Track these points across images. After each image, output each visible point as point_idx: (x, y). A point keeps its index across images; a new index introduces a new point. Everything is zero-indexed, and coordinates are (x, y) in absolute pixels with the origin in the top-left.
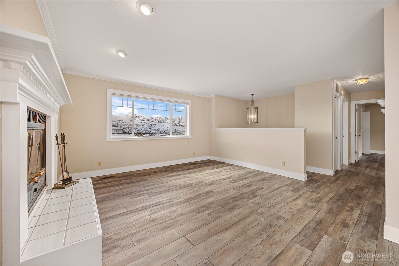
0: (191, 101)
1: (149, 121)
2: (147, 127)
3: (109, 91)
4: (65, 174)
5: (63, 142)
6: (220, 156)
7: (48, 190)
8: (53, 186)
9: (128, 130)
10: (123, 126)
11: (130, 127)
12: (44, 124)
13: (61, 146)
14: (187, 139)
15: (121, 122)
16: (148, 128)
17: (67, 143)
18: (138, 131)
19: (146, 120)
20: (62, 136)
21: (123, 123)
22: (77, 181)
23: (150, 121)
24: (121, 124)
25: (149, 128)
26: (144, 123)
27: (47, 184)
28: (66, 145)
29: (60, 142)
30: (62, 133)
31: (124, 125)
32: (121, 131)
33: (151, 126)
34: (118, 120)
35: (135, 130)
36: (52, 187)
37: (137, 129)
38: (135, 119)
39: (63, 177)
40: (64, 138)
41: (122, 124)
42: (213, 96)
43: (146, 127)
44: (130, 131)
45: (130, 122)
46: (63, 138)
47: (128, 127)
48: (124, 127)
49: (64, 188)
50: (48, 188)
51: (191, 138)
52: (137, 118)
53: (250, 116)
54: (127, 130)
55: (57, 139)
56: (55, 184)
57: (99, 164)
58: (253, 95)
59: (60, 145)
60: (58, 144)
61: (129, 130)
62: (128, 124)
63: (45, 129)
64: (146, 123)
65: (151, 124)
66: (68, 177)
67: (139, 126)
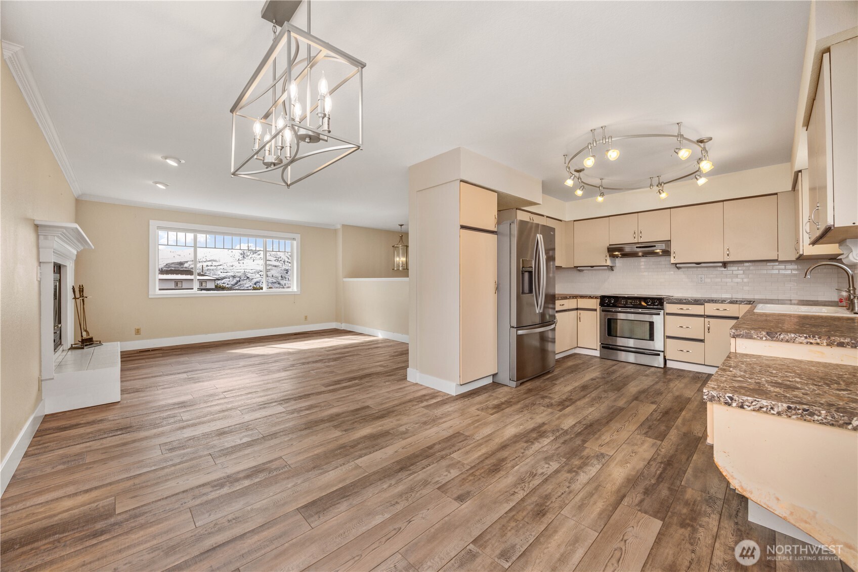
0: (300, 235)
1: (281, 261)
2: (277, 275)
3: (153, 224)
4: (84, 334)
5: (82, 296)
6: (348, 321)
7: (63, 350)
8: (69, 346)
9: (233, 283)
10: (219, 273)
11: (237, 274)
12: (59, 275)
13: (79, 300)
14: (294, 295)
15: (214, 264)
16: (280, 278)
17: (86, 297)
18: (255, 284)
19: (275, 259)
20: (80, 289)
21: (221, 267)
22: (100, 344)
23: (284, 262)
24: (215, 268)
25: (282, 277)
26: (270, 267)
27: (62, 343)
28: (85, 299)
29: (78, 295)
30: (80, 286)
31: (222, 271)
32: (211, 285)
33: (287, 273)
34: (208, 260)
35: (249, 282)
36: (69, 348)
37: (255, 280)
38: (250, 257)
39: (82, 336)
40: (83, 291)
41: (219, 267)
42: (339, 227)
43: (274, 275)
44: (236, 284)
45: (236, 264)
46: (81, 290)
47: (233, 276)
48: (223, 276)
49: (83, 348)
50: (63, 348)
51: (299, 293)
52: (253, 256)
53: (397, 259)
54: (229, 283)
55: (74, 292)
56: (72, 345)
57: (136, 331)
58: (401, 225)
59: (78, 298)
60: (75, 298)
61: (235, 281)
62: (232, 268)
63: (60, 280)
64: (275, 266)
65: (287, 268)
66: (88, 337)
67: (259, 273)
